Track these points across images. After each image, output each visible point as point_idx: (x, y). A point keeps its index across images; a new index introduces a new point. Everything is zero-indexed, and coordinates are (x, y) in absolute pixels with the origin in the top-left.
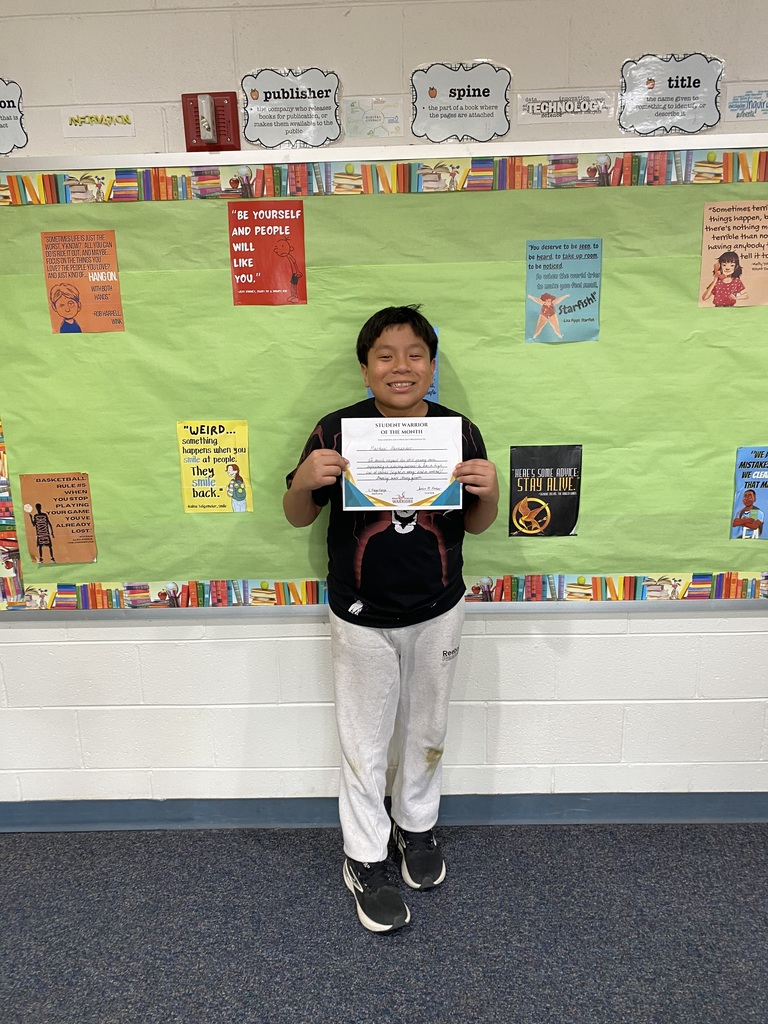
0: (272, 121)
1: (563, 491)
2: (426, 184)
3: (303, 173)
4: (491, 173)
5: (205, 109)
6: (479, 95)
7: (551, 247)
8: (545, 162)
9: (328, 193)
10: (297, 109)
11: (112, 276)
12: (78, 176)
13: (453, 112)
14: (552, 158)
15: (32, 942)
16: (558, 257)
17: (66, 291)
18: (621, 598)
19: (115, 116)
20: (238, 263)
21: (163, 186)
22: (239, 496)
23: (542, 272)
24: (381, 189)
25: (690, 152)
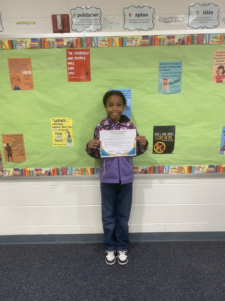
0: (80, 24)
1: (169, 140)
2: (128, 44)
3: (90, 40)
4: (148, 41)
5: (59, 19)
6: (145, 16)
7: (166, 64)
8: (165, 37)
9: (97, 46)
10: (88, 20)
11: (30, 72)
12: (19, 40)
13: (136, 21)
14: (167, 36)
15: (6, 279)
16: (169, 67)
17: (16, 77)
18: (187, 173)
19: (31, 22)
20: (69, 68)
21: (46, 44)
22: (70, 141)
23: (163, 72)
24: (114, 45)
25: (209, 34)
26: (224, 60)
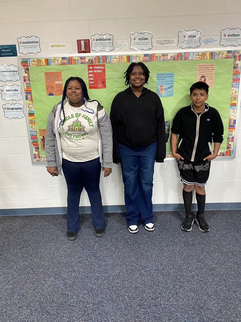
0: (98, 46)
2: (134, 60)
3: (105, 58)
4: (148, 58)
5: (83, 43)
6: (145, 40)
7: (162, 75)
8: (161, 55)
9: (111, 62)
10: (104, 43)
11: (61, 82)
12: (53, 59)
13: (139, 43)
15: (46, 234)
16: (164, 77)
17: (50, 86)
19: (61, 45)
20: (90, 79)
21: (72, 61)
23: (160, 80)
24: (123, 61)
25: (193, 53)
26: (205, 71)
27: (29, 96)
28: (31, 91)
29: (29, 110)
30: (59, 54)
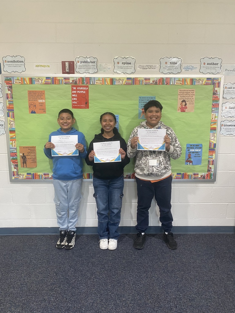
0: (82, 68)
2: (116, 83)
3: (88, 79)
4: (131, 81)
5: (67, 64)
6: (129, 64)
7: (144, 98)
8: (143, 79)
9: (94, 84)
10: (88, 65)
11: (44, 101)
12: (37, 78)
13: (123, 67)
14: (145, 78)
16: (146, 100)
17: (33, 104)
19: (46, 65)
20: (73, 99)
21: (56, 81)
23: (142, 103)
24: (106, 84)
25: (175, 78)
26: (185, 96)
27: (11, 113)
28: (13, 108)
29: (10, 127)
30: (44, 74)
